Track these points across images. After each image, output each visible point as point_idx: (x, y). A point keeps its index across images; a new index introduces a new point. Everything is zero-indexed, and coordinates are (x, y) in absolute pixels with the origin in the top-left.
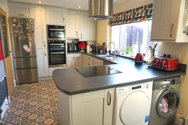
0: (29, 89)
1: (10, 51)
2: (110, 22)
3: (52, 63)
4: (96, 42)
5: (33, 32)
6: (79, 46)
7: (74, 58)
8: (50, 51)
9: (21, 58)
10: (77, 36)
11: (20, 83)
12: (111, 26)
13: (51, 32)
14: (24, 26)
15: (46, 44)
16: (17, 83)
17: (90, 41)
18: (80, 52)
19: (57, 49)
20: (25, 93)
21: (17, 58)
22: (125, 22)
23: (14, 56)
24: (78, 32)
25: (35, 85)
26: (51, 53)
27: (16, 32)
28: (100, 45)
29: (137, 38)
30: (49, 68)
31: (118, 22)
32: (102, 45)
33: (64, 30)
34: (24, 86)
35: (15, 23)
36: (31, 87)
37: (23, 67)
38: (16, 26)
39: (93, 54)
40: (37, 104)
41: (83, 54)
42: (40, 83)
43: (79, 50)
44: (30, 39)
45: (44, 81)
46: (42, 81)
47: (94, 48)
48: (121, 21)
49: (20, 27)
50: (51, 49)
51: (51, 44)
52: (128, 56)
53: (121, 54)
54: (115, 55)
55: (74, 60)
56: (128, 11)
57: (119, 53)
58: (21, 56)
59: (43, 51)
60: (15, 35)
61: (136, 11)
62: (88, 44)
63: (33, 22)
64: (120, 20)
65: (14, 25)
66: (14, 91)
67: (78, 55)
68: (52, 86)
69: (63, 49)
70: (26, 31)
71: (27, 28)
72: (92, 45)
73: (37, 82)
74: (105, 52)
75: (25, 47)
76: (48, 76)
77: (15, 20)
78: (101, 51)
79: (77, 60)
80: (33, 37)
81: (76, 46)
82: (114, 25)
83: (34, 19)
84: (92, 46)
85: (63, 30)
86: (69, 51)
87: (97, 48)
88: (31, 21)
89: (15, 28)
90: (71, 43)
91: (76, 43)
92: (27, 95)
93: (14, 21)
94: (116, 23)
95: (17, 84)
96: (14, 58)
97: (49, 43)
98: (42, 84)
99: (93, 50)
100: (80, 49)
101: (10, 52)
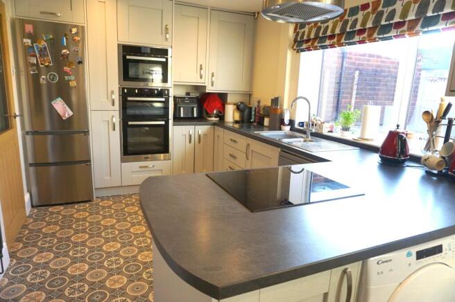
0: (67, 223)
1: (13, 114)
2: (295, 41)
3: (130, 149)
4: (250, 95)
5: (80, 62)
6: (205, 106)
7: (190, 136)
8: (125, 118)
9: (46, 133)
10: (201, 77)
11: (43, 203)
12: (298, 52)
13: (130, 64)
14: (55, 45)
15: (116, 97)
16: (34, 204)
17: (235, 93)
18: (206, 120)
19: (144, 112)
20: (53, 235)
21: (34, 133)
22: (345, 40)
23: (28, 128)
24: (203, 68)
25: (84, 210)
26: (130, 123)
27: (33, 60)
28: (262, 104)
29: (355, 87)
30: (123, 164)
31: (323, 39)
32: (269, 104)
33: (167, 59)
34: (52, 213)
35: (29, 36)
36: (71, 216)
37: (51, 160)
38: (32, 43)
39: (241, 127)
40: (89, 270)
41: (216, 127)
42: (97, 204)
43: (205, 114)
44: (73, 84)
45: (108, 198)
46: (102, 199)
47: (246, 112)
48: (331, 37)
49: (45, 48)
50: (130, 112)
51: (129, 99)
52: (348, 136)
53: (325, 132)
54: (309, 133)
55: (190, 142)
56: (358, 7)
57: (321, 126)
58: (48, 128)
59: (107, 116)
60: (30, 69)
61: (383, 7)
62: (229, 101)
63: (80, 34)
64: (329, 33)
65: (28, 41)
66: (25, 227)
67: (201, 129)
68: (130, 214)
69: (161, 112)
70: (61, 58)
71: (64, 51)
72: (241, 103)
73: (90, 201)
74: (278, 123)
75: (59, 105)
76: (120, 185)
77: (29, 28)
78: (266, 121)
79: (199, 142)
80: (80, 78)
81: (196, 106)
82: (308, 49)
83: (83, 27)
84: (242, 106)
85: (164, 60)
86: (177, 119)
87: (253, 113)
88: (74, 30)
89: (29, 51)
90: (184, 98)
91: (197, 97)
92: (60, 240)
93: (27, 31)
94: (316, 44)
95: (32, 206)
96: (27, 133)
97: (125, 95)
98: (104, 208)
99: (242, 117)
100: (207, 113)
101: (15, 117)
